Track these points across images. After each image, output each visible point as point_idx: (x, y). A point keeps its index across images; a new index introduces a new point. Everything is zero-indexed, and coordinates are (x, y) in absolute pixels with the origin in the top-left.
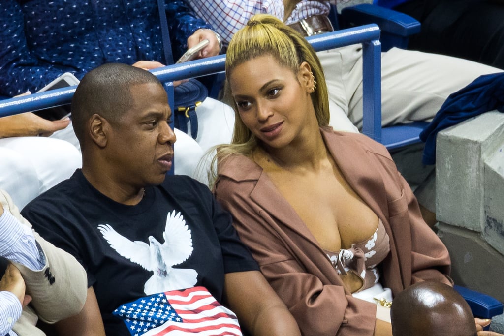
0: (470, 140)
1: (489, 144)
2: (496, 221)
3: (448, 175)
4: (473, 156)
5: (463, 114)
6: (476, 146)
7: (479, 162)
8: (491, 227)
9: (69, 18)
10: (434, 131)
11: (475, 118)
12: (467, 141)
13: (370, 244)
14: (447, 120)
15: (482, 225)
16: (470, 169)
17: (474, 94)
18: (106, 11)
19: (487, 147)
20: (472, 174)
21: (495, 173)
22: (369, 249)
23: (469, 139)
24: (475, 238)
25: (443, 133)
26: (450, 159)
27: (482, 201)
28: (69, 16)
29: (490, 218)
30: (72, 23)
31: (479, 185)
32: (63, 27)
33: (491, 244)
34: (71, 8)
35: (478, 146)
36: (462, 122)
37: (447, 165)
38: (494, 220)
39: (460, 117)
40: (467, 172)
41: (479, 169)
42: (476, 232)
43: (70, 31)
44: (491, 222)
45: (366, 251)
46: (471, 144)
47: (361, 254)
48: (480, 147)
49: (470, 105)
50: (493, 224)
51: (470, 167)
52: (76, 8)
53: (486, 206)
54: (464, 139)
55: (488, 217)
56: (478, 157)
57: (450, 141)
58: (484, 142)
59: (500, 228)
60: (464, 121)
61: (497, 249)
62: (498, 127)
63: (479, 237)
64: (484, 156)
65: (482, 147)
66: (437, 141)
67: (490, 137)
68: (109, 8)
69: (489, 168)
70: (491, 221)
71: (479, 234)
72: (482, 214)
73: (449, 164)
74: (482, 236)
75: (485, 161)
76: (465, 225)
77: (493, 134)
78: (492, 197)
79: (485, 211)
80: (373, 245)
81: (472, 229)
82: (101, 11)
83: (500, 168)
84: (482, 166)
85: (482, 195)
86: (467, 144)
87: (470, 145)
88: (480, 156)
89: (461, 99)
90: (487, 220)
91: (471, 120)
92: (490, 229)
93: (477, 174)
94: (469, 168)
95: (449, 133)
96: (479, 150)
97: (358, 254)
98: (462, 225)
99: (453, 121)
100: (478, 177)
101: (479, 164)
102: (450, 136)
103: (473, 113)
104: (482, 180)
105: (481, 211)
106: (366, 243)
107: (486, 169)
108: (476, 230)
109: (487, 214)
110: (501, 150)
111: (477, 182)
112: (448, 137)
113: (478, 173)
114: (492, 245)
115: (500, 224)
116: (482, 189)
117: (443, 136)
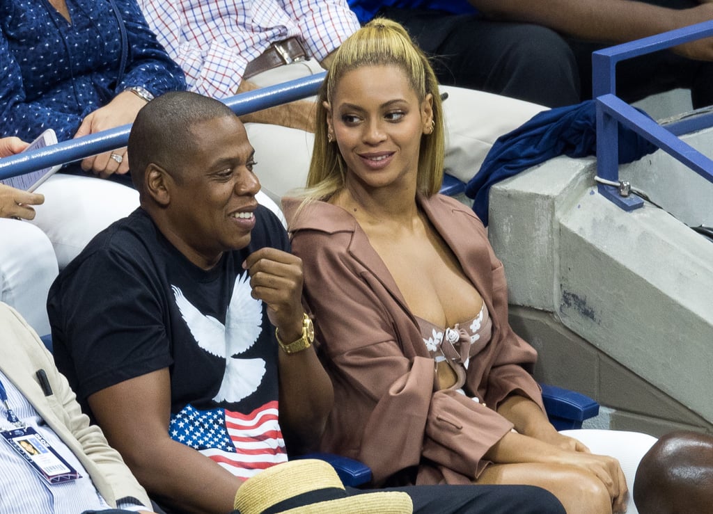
0: (538, 195)
1: (564, 199)
2: (577, 297)
3: (507, 241)
4: (543, 216)
5: (524, 162)
6: (547, 203)
7: (551, 222)
8: (569, 305)
9: (42, 60)
10: (485, 185)
11: (539, 166)
12: (533, 196)
13: (475, 325)
14: (503, 170)
15: (556, 302)
16: (538, 232)
17: (535, 136)
18: (77, 48)
19: (562, 202)
20: (542, 237)
21: (575, 236)
22: (474, 331)
23: (537, 192)
24: (546, 321)
25: (498, 187)
26: (509, 220)
27: (557, 272)
28: (42, 57)
29: (569, 294)
30: (46, 66)
31: (552, 252)
32: (34, 71)
33: (568, 326)
34: (44, 47)
35: (551, 203)
36: (523, 173)
37: (505, 228)
38: (574, 296)
39: (520, 165)
40: (534, 235)
41: (552, 231)
42: (547, 312)
43: (42, 76)
44: (569, 298)
45: (471, 334)
46: (541, 200)
47: (466, 336)
48: (554, 204)
49: (531, 150)
50: (572, 301)
51: (539, 230)
52: (49, 47)
53: (562, 278)
54: (530, 194)
55: (565, 292)
56: (550, 216)
57: (509, 196)
58: (558, 196)
59: (582, 306)
60: (525, 171)
61: (578, 333)
62: (574, 176)
63: (552, 319)
64: (558, 214)
65: (556, 203)
66: (491, 197)
67: (565, 189)
68: (80, 44)
69: (566, 229)
70: (571, 297)
71: (551, 315)
72: (556, 289)
73: (507, 225)
74: (556, 317)
75: (561, 221)
76: (530, 304)
77: (569, 187)
78: (572, 267)
79: (561, 285)
80: (478, 326)
81: (542, 309)
82: (73, 48)
83: (581, 229)
84: (556, 227)
85: (557, 263)
86: (535, 200)
87: (539, 201)
88: (553, 214)
89: (519, 142)
90: (564, 296)
91: (533, 169)
92: (569, 307)
93: (549, 238)
94: (536, 230)
95: (507, 186)
96: (553, 207)
97: (464, 336)
98: (527, 304)
99: (511, 172)
100: (551, 242)
101: (552, 225)
102: (510, 191)
103: (536, 160)
104: (557, 246)
105: (555, 286)
106: (471, 323)
107: (562, 231)
108: (547, 309)
109: (565, 289)
110: (579, 207)
111: (548, 248)
112: (506, 191)
113: (550, 236)
114: (570, 328)
115: (582, 301)
116: (556, 257)
117: (500, 191)
